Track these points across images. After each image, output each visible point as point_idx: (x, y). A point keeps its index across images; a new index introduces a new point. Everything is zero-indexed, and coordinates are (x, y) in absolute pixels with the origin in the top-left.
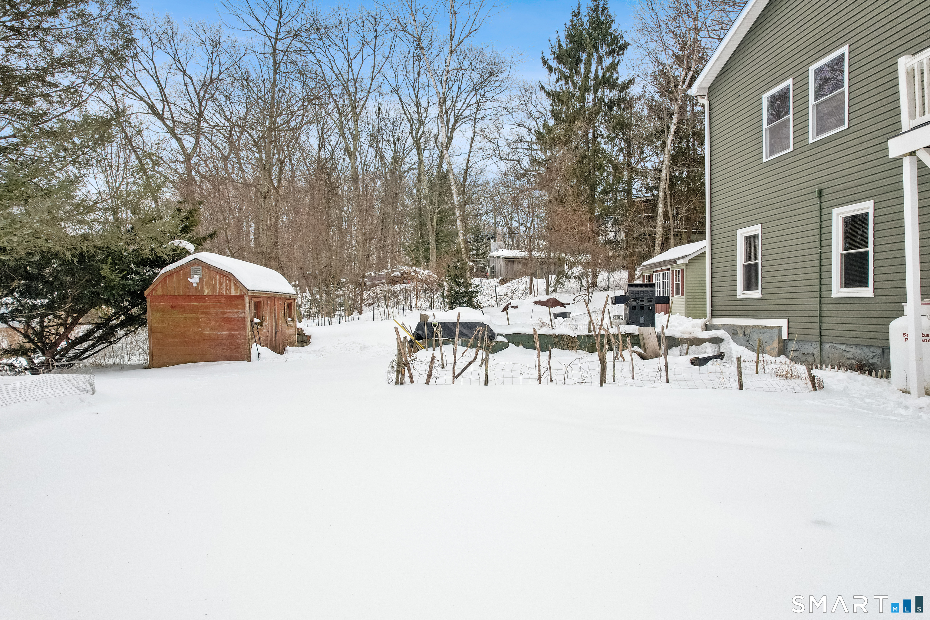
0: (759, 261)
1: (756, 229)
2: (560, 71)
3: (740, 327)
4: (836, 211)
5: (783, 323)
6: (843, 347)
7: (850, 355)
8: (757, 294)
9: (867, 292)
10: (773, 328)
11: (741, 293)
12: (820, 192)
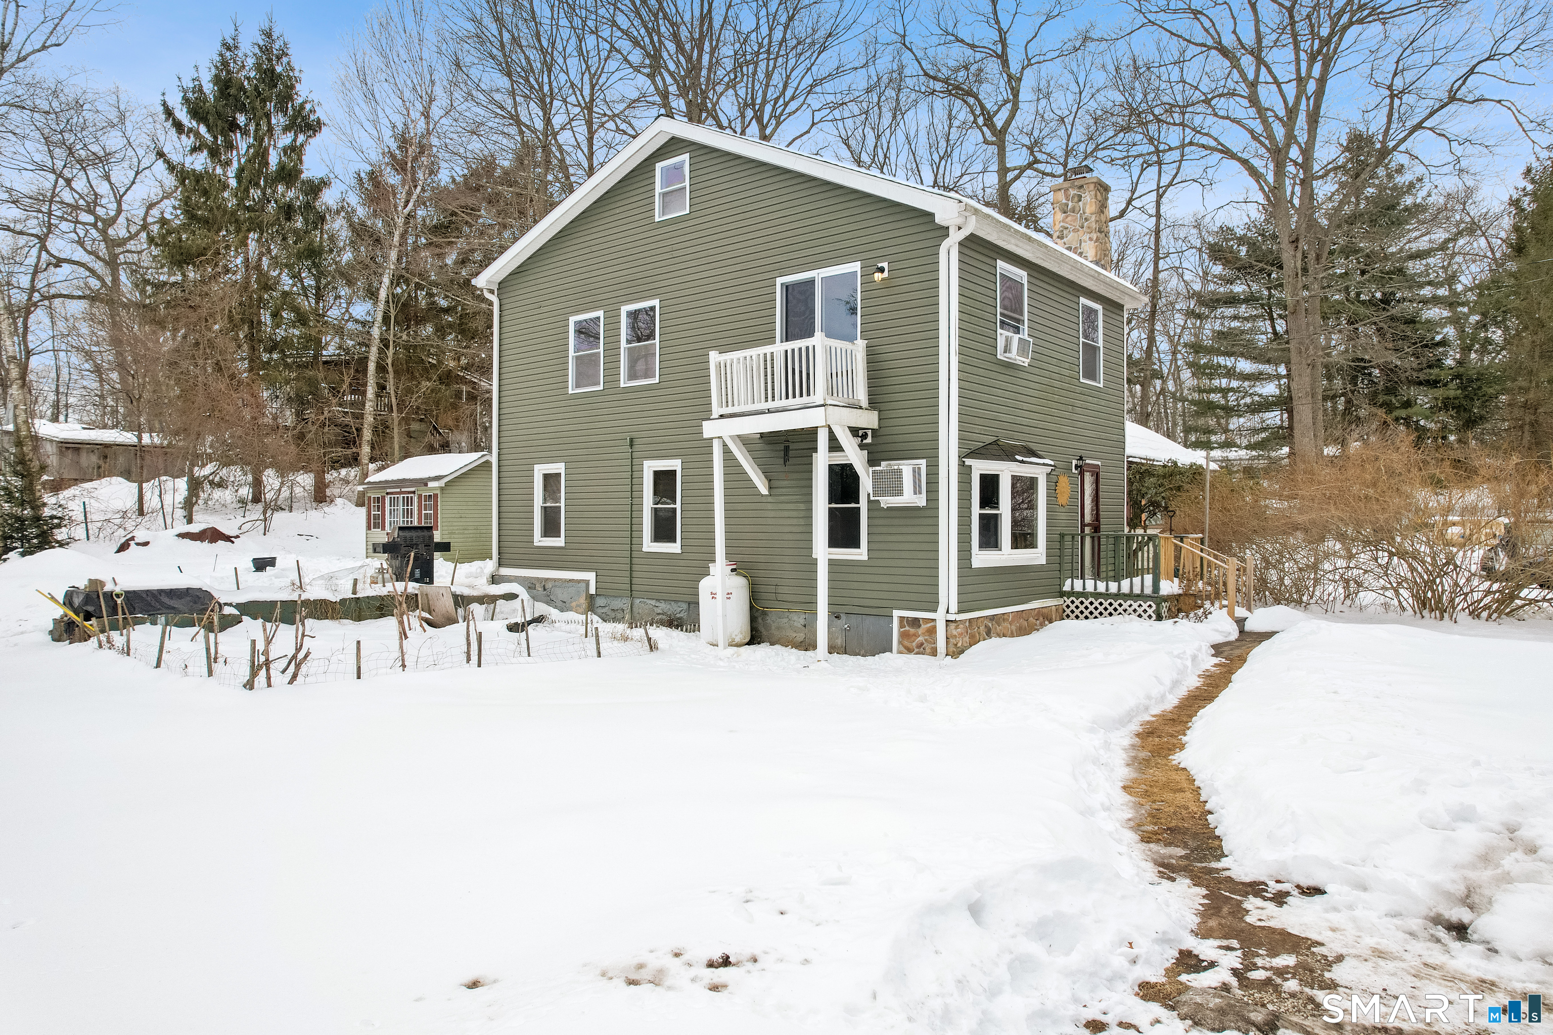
0: (562, 505)
1: (558, 468)
2: (197, 135)
3: (538, 579)
4: (647, 464)
5: (591, 576)
6: (653, 602)
7: (659, 611)
8: (559, 542)
9: (674, 548)
10: (579, 581)
11: (539, 540)
12: (632, 440)
